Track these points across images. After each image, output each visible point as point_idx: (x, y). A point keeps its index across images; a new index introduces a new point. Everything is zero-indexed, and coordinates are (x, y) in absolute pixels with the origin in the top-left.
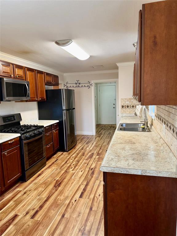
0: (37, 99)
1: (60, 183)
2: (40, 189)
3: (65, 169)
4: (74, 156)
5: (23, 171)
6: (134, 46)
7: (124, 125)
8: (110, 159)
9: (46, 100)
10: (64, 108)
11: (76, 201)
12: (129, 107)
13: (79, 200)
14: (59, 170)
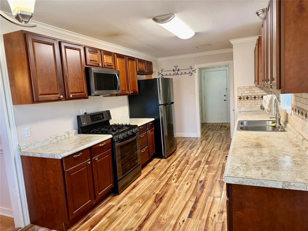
0: (128, 92)
1: (161, 198)
2: (137, 205)
3: (166, 181)
4: (174, 164)
5: (115, 181)
6: (258, 15)
7: (245, 123)
8: (235, 167)
9: (138, 93)
10: (161, 102)
11: (183, 221)
12: (249, 99)
13: (188, 221)
14: (158, 182)
